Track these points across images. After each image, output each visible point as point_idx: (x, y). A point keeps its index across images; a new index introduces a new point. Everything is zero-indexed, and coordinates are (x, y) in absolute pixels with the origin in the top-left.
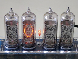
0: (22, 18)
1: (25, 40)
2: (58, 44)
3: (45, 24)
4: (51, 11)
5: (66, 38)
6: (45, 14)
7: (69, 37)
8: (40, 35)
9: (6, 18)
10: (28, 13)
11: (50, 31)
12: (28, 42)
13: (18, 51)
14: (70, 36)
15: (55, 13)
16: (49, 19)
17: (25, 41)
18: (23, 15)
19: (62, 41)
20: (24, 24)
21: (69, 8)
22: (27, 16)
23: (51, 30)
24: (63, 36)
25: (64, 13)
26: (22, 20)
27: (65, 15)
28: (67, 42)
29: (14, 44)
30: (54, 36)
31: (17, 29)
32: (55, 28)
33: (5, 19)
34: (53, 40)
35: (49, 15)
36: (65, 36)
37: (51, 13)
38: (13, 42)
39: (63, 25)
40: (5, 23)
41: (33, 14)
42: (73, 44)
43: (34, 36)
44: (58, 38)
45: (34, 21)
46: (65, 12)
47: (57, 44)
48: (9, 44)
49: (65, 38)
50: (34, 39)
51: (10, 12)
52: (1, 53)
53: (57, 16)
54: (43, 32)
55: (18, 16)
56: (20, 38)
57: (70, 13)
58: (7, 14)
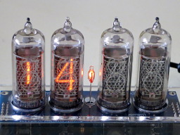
0: (52, 41)
1: (58, 93)
4: (118, 26)
5: (153, 88)
6: (104, 33)
8: (91, 81)
9: (17, 41)
10: (65, 29)
11: (116, 71)
13: (42, 115)
15: (127, 31)
16: (114, 45)
18: (55, 34)
19: (143, 93)
20: (56, 54)
21: (157, 19)
22: (63, 36)
24: (146, 83)
25: (146, 30)
26: (52, 46)
30: (124, 82)
32: (126, 65)
33: (13, 43)
35: (112, 35)
36: (149, 83)
38: (30, 95)
39: (144, 57)
40: (13, 52)
41: (78, 32)
42: (167, 102)
44: (132, 90)
45: (80, 48)
46: (149, 29)
47: (131, 102)
49: (149, 88)
51: (25, 27)
52: (4, 121)
53: (132, 36)
54: (99, 74)
55: (43, 37)
56: (48, 89)
57: (161, 30)
58: (19, 32)
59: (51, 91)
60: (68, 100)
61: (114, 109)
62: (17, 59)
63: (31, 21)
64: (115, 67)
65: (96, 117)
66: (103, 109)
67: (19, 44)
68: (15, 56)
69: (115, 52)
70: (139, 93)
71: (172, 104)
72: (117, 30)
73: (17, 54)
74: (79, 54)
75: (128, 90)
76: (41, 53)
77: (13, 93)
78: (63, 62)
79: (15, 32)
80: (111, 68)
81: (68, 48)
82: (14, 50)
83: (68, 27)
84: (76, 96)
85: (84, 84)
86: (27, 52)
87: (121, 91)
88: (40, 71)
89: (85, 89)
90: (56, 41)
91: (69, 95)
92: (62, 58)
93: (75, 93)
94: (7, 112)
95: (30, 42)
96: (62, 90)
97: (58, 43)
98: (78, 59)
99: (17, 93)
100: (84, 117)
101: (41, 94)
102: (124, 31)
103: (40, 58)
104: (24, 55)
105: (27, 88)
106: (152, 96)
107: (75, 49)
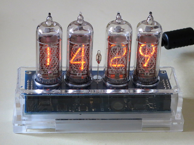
0: (68, 30)
2: (131, 78)
3: (109, 41)
4: (120, 19)
6: (109, 25)
7: (152, 66)
8: (99, 62)
9: (40, 31)
10: (78, 22)
11: (118, 54)
12: (77, 74)
13: (60, 89)
14: (153, 64)
15: (126, 22)
16: (117, 33)
17: (72, 72)
18: (70, 25)
19: (140, 72)
20: (71, 41)
21: (151, 13)
22: (77, 27)
23: (119, 52)
25: (142, 22)
26: (68, 35)
27: (145, 26)
28: (148, 74)
29: (53, 77)
30: (125, 63)
31: (58, 51)
33: (37, 32)
34: (124, 71)
35: (115, 26)
37: (120, 21)
38: (50, 74)
40: (37, 40)
41: (88, 24)
42: (159, 78)
43: (88, 64)
44: (131, 69)
45: (90, 36)
46: (144, 21)
48: (44, 77)
50: (89, 70)
51: (47, 20)
52: (30, 94)
53: (131, 27)
55: (61, 28)
56: (64, 69)
57: (154, 21)
58: (42, 24)
59: (66, 71)
60: (80, 77)
61: (116, 84)
62: (40, 45)
63: (51, 15)
64: (117, 51)
65: (102, 90)
66: (108, 84)
67: (42, 33)
68: (39, 42)
69: (117, 39)
70: (136, 71)
71: (163, 80)
72: (119, 22)
73: (40, 41)
74: (89, 41)
75: (127, 69)
76: (59, 41)
77: (37, 72)
78: (76, 47)
79: (39, 24)
80: (114, 52)
81: (81, 36)
82: (38, 38)
83: (80, 20)
84: (87, 74)
85: (93, 66)
86: (48, 40)
87: (122, 70)
88: (58, 55)
89: (93, 70)
90: (71, 31)
91: (81, 74)
92: (76, 44)
93: (86, 71)
94: (32, 87)
95: (50, 31)
96: (76, 69)
97: (73, 32)
98: (88, 45)
99: (40, 72)
100: (93, 90)
101: (59, 73)
102: (124, 23)
103: (58, 44)
104: (46, 42)
105: (48, 68)
106: (147, 74)
107: (86, 37)
